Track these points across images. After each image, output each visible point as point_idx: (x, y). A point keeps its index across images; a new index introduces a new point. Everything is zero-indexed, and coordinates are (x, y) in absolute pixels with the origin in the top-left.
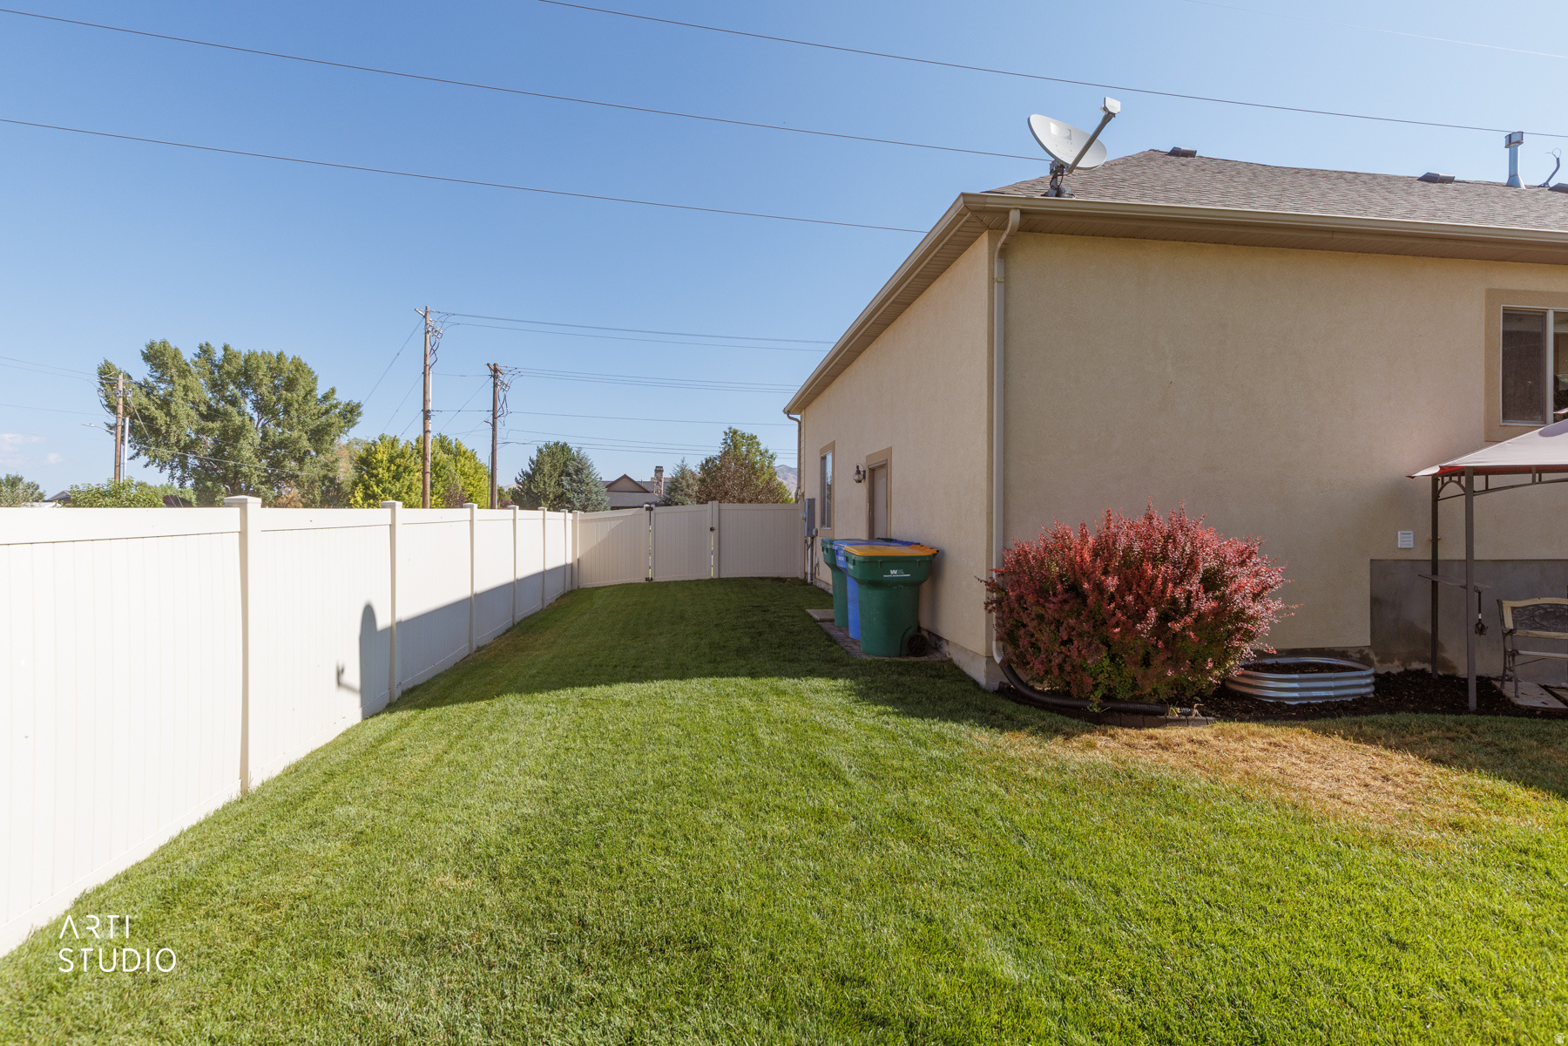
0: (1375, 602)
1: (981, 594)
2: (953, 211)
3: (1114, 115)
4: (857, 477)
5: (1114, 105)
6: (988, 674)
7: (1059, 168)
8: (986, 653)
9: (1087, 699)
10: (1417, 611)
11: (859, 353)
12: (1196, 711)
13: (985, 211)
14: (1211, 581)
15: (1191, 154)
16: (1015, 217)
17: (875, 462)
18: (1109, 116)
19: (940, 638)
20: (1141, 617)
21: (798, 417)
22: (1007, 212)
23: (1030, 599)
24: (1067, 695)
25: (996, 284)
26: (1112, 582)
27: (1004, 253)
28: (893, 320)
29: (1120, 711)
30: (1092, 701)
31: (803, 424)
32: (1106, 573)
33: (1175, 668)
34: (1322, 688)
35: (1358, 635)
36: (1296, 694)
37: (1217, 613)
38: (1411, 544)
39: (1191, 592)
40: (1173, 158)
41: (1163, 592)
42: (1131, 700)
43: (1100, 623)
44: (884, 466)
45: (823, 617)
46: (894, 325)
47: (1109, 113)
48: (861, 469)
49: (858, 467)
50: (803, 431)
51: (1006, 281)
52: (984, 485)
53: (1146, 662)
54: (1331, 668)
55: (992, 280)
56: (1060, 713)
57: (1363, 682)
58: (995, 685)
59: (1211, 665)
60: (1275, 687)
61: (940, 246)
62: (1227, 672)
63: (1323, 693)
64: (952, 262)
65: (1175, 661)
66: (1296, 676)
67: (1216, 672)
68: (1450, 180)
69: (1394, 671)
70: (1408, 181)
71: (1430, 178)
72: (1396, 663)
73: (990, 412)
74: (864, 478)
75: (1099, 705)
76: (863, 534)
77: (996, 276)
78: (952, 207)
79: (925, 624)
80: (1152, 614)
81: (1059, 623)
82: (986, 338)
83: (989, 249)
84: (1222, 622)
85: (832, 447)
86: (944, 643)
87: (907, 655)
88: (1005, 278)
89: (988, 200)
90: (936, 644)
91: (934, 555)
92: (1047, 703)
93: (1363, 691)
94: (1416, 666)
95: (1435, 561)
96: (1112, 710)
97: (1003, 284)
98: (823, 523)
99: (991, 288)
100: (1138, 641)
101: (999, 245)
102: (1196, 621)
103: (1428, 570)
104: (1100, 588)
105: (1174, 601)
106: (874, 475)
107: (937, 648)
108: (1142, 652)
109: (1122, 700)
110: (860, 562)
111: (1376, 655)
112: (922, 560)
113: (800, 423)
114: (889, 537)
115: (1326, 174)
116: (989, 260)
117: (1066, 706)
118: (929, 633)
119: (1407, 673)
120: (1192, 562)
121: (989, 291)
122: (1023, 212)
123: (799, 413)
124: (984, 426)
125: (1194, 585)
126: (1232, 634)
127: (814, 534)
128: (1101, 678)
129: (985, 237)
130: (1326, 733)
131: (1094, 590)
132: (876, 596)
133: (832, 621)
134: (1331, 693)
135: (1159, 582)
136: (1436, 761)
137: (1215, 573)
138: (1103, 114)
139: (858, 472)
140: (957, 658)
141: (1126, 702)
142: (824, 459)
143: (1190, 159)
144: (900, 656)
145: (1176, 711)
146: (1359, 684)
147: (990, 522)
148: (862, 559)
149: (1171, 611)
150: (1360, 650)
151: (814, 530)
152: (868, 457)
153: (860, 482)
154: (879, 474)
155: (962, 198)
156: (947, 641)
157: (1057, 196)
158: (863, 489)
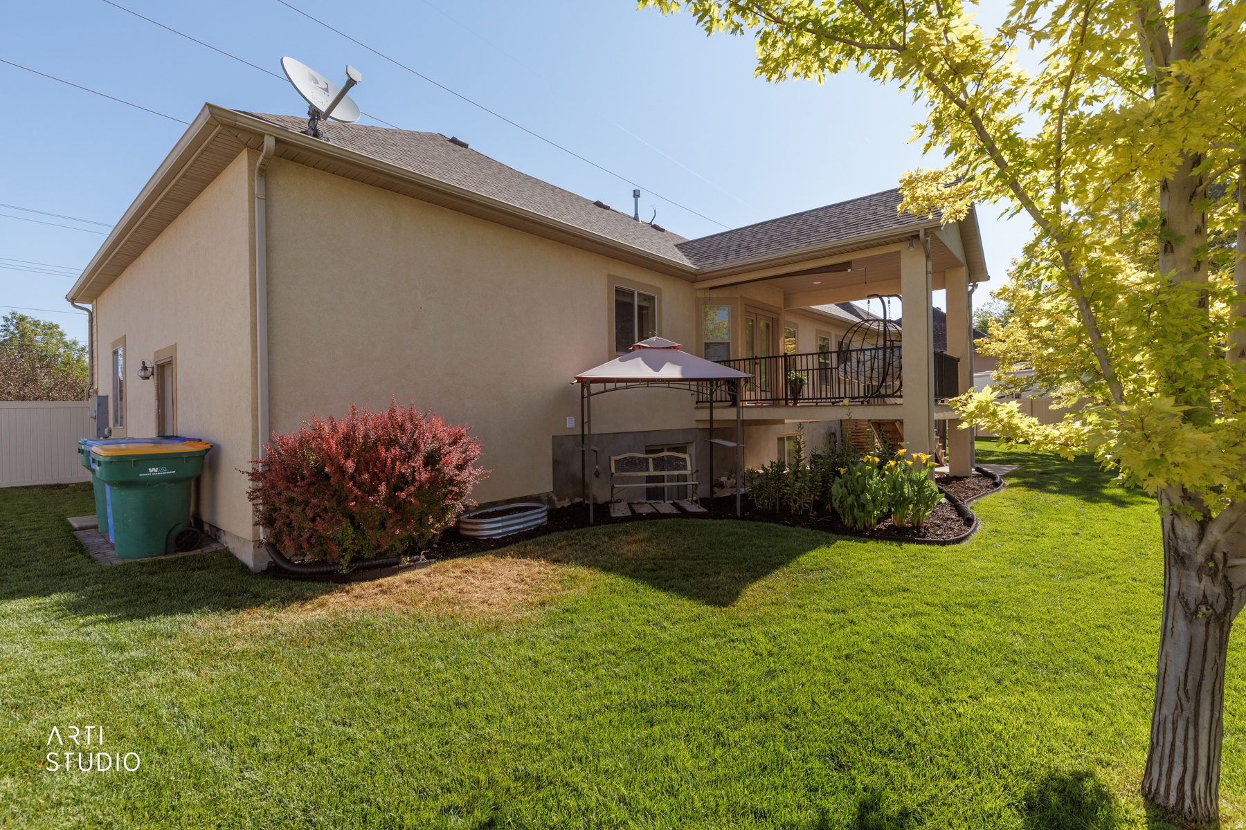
0: (556, 463)
1: (247, 484)
2: (202, 119)
3: (356, 82)
4: (142, 374)
5: (356, 76)
6: (255, 556)
7: (315, 114)
8: (253, 537)
9: (339, 564)
10: (576, 467)
11: (145, 245)
12: (423, 557)
13: (235, 127)
14: (432, 459)
15: (465, 146)
16: (269, 142)
17: (163, 358)
18: (351, 83)
19: (218, 530)
20: (374, 490)
21: (89, 307)
22: (262, 136)
23: (281, 485)
24: (325, 563)
25: (256, 199)
26: (350, 465)
27: (264, 172)
28: (175, 217)
29: (365, 568)
30: (342, 565)
31: (94, 315)
32: (347, 456)
33: (403, 527)
34: (515, 524)
35: (545, 485)
36: (500, 531)
37: (432, 482)
38: (573, 426)
39: (414, 467)
40: (451, 144)
41: (393, 468)
42: (376, 558)
43: (341, 499)
44: (170, 363)
45: (84, 524)
46: (176, 223)
47: (351, 79)
48: (148, 365)
49: (144, 363)
50: (95, 322)
51: (267, 199)
52: (249, 383)
53: (383, 526)
54: (527, 509)
55: (252, 197)
56: (314, 580)
57: (540, 516)
58: (264, 566)
59: (431, 521)
60: (490, 528)
61: (199, 150)
62: (446, 523)
63: (516, 527)
64: (221, 171)
65: (403, 521)
66: (500, 518)
67: (438, 525)
68: (607, 208)
69: (566, 506)
70: (587, 202)
71: (598, 204)
72: (567, 500)
73: (253, 316)
74: (153, 374)
75: (347, 567)
76: (152, 433)
77: (256, 192)
78: (200, 114)
79: (206, 517)
80: (383, 488)
81: (307, 503)
82: (248, 247)
83: (249, 166)
84: (438, 488)
85: (123, 340)
86: (222, 533)
87: (175, 552)
88: (266, 196)
89: (238, 118)
90: (216, 535)
91: (207, 450)
92: (302, 574)
93: (540, 521)
94: (577, 500)
95: (583, 435)
96: (358, 569)
97: (264, 203)
98: (116, 421)
99: (251, 202)
100: (375, 510)
101: (258, 164)
102: (419, 489)
103: (580, 439)
104: (342, 470)
105: (403, 475)
106: (161, 372)
107: (216, 539)
108: (378, 518)
109: (369, 559)
110: (106, 463)
111: (556, 496)
112: (190, 456)
113: (91, 314)
114: (175, 434)
115: (545, 185)
116: (249, 176)
117: (317, 573)
118: (210, 525)
119: (573, 505)
120: (416, 446)
121: (250, 205)
122: (278, 140)
123: (90, 302)
124: (248, 329)
125: (418, 461)
126: (446, 495)
127: (106, 433)
128: (346, 544)
129: (244, 154)
130: (503, 556)
131: (336, 472)
132: (132, 497)
133: (96, 527)
134: (521, 526)
135: (389, 461)
136: (556, 561)
137: (436, 452)
138: (347, 78)
139: (145, 368)
140: (232, 545)
141: (373, 560)
142: (115, 353)
143: (463, 148)
144: (166, 553)
145: (406, 560)
146: (537, 517)
147: (255, 417)
148: (108, 459)
149: (402, 482)
150: (548, 495)
151: (106, 430)
152: (156, 353)
153: (148, 378)
154: (168, 371)
155: (207, 107)
156: (224, 531)
157: (314, 136)
158: (151, 384)
